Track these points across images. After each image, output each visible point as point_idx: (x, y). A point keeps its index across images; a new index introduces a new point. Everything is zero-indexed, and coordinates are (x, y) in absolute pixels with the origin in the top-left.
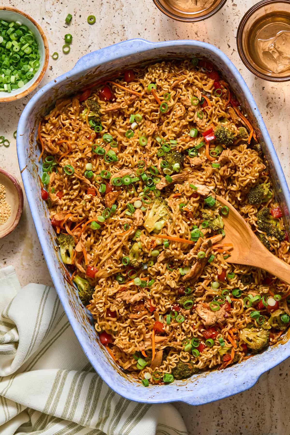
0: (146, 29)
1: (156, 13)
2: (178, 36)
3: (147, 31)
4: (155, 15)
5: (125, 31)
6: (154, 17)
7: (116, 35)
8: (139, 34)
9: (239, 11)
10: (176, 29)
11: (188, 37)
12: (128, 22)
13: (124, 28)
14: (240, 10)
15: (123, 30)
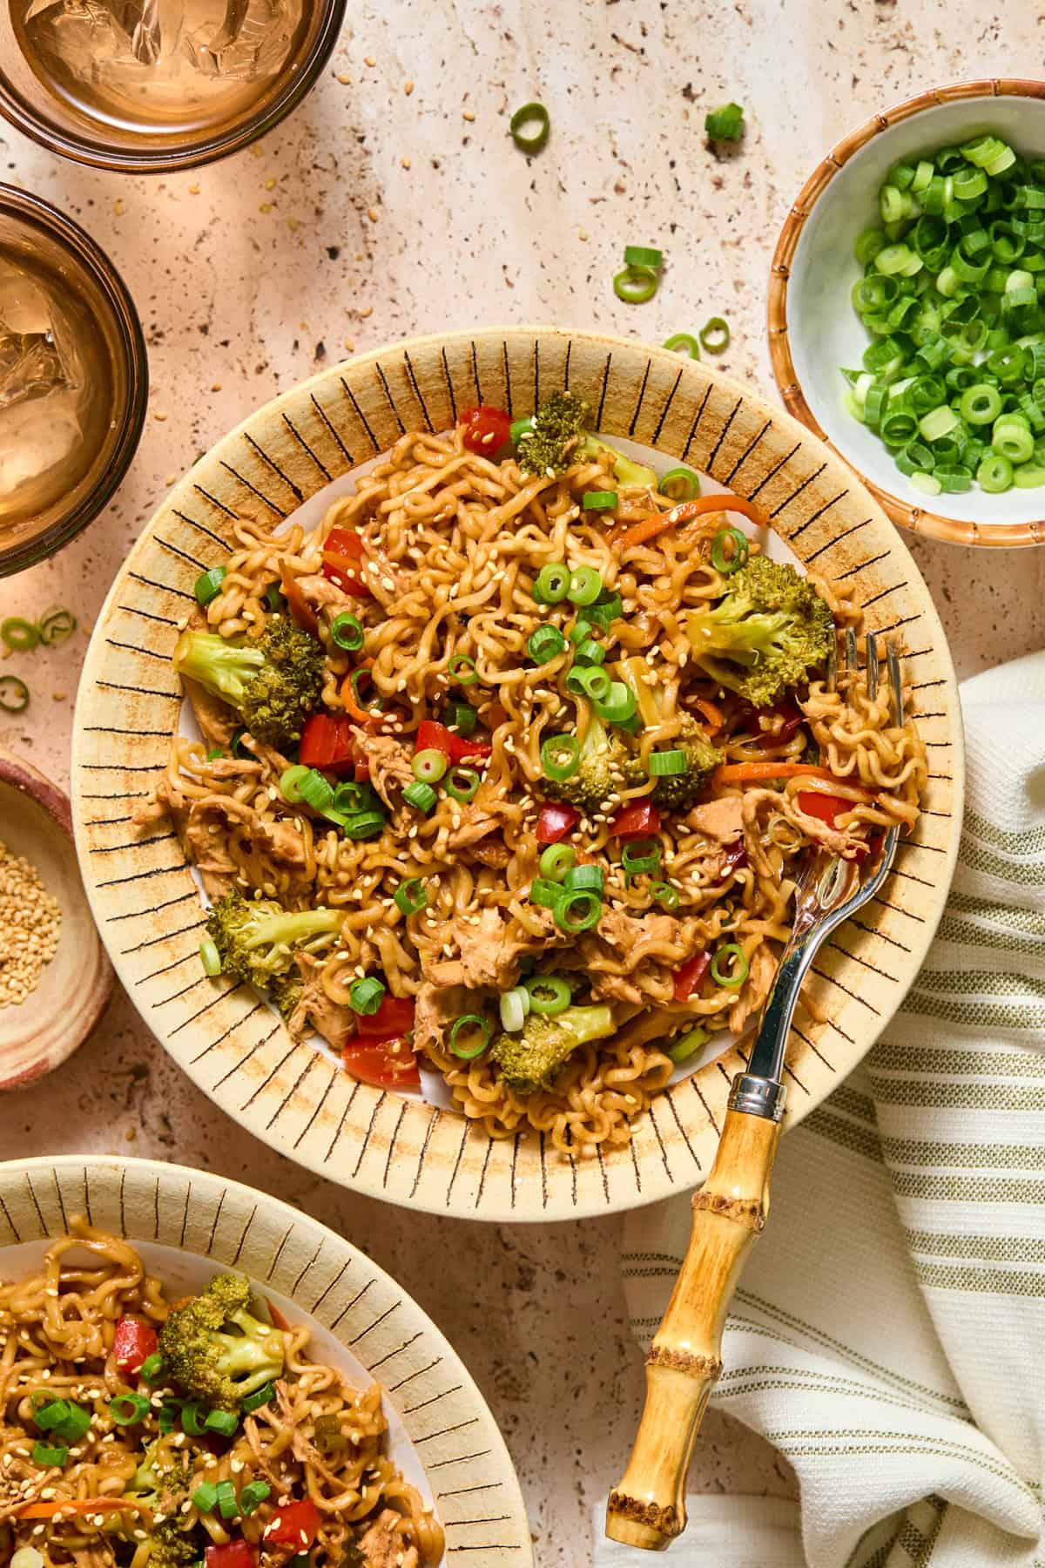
0: (465, 141)
1: (513, 58)
2: (625, 164)
3: (472, 146)
4: (506, 70)
5: (367, 153)
6: (502, 78)
7: (327, 176)
8: (436, 166)
9: (909, 27)
10: (611, 133)
11: (672, 164)
12: (381, 113)
13: (361, 140)
14: (914, 23)
15: (357, 150)
